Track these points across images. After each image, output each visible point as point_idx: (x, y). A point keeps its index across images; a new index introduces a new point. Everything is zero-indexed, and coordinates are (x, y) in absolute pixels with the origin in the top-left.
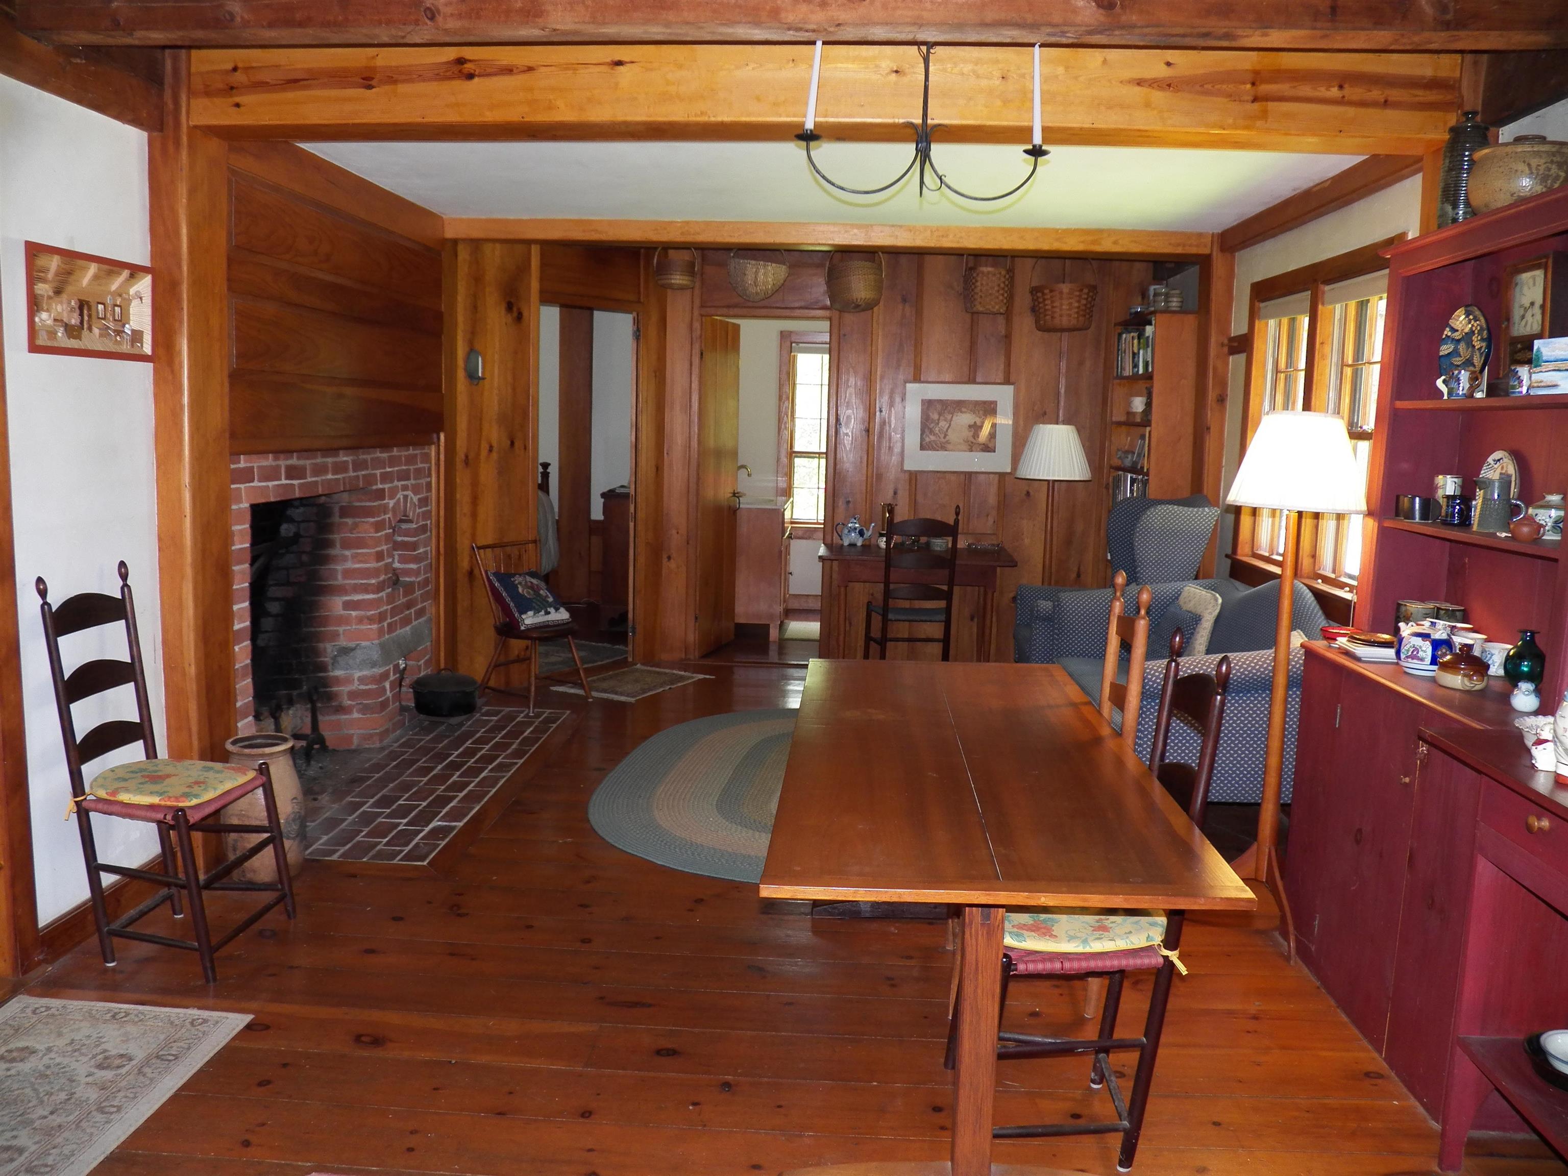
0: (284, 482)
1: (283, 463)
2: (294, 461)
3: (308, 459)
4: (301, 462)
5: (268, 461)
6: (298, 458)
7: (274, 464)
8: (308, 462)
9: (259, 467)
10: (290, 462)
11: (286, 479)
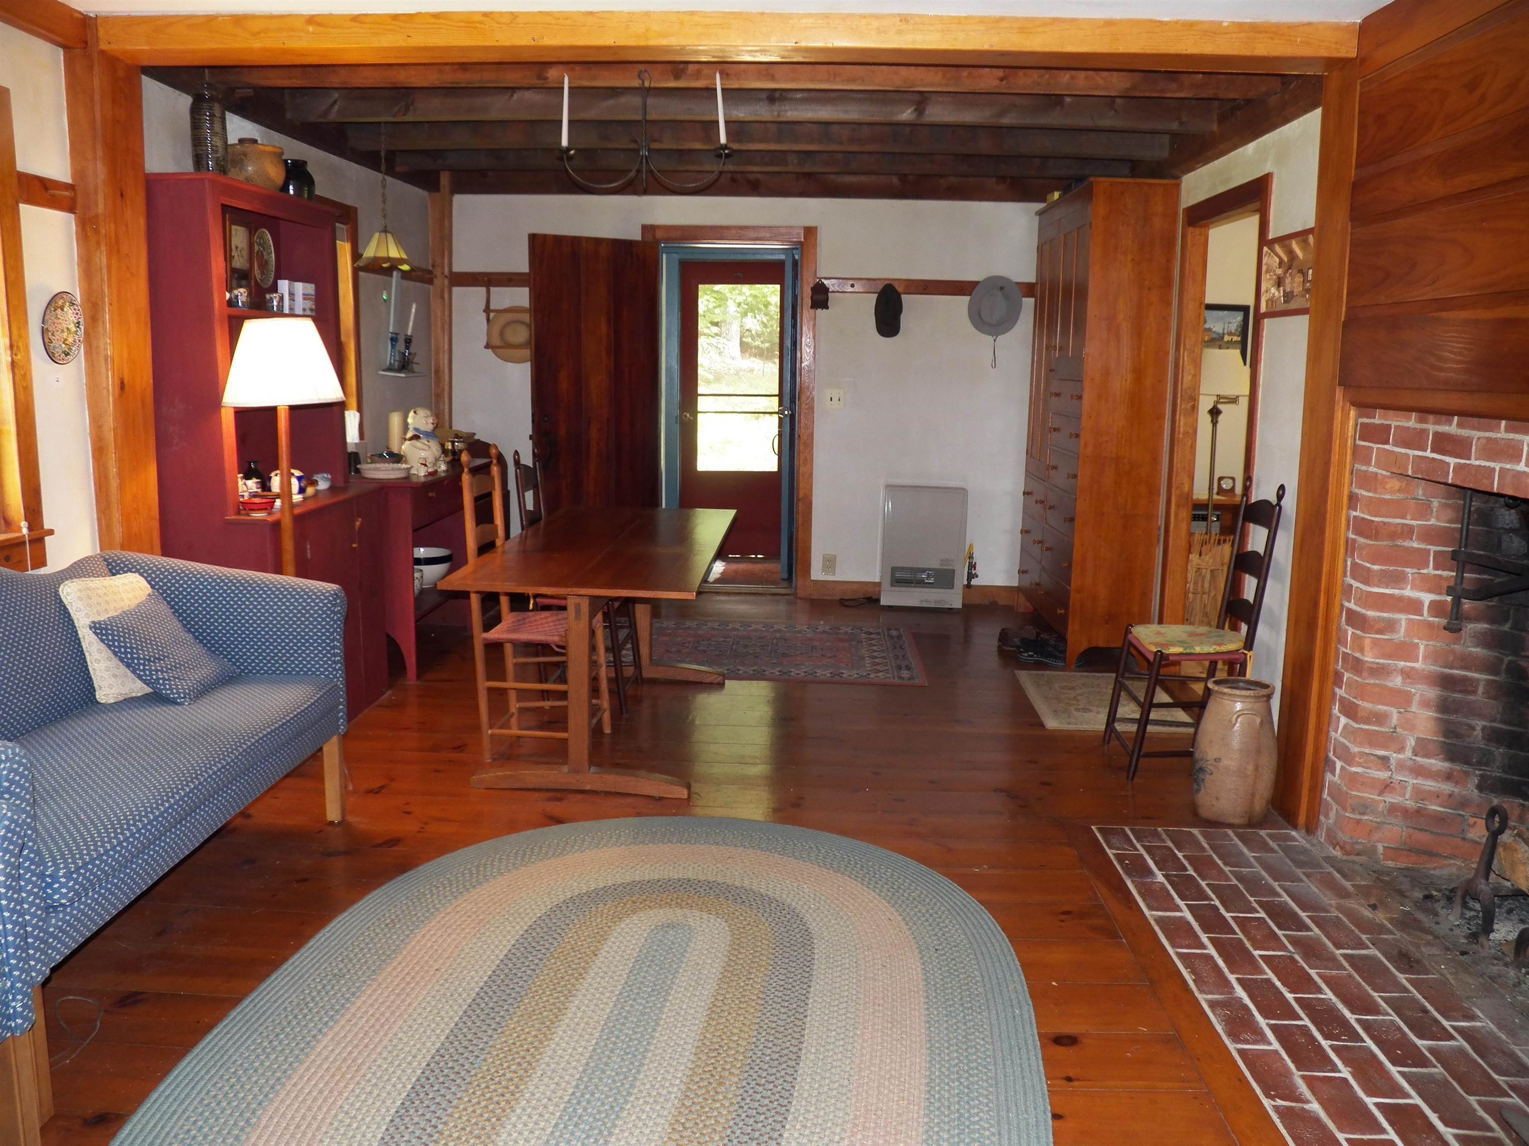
0: (1428, 454)
1: (1432, 428)
2: (1452, 428)
3: (1478, 429)
4: (1465, 433)
5: (1411, 422)
6: (1460, 425)
7: (1419, 426)
8: (1476, 434)
9: (1396, 427)
10: (1444, 429)
11: (1433, 451)
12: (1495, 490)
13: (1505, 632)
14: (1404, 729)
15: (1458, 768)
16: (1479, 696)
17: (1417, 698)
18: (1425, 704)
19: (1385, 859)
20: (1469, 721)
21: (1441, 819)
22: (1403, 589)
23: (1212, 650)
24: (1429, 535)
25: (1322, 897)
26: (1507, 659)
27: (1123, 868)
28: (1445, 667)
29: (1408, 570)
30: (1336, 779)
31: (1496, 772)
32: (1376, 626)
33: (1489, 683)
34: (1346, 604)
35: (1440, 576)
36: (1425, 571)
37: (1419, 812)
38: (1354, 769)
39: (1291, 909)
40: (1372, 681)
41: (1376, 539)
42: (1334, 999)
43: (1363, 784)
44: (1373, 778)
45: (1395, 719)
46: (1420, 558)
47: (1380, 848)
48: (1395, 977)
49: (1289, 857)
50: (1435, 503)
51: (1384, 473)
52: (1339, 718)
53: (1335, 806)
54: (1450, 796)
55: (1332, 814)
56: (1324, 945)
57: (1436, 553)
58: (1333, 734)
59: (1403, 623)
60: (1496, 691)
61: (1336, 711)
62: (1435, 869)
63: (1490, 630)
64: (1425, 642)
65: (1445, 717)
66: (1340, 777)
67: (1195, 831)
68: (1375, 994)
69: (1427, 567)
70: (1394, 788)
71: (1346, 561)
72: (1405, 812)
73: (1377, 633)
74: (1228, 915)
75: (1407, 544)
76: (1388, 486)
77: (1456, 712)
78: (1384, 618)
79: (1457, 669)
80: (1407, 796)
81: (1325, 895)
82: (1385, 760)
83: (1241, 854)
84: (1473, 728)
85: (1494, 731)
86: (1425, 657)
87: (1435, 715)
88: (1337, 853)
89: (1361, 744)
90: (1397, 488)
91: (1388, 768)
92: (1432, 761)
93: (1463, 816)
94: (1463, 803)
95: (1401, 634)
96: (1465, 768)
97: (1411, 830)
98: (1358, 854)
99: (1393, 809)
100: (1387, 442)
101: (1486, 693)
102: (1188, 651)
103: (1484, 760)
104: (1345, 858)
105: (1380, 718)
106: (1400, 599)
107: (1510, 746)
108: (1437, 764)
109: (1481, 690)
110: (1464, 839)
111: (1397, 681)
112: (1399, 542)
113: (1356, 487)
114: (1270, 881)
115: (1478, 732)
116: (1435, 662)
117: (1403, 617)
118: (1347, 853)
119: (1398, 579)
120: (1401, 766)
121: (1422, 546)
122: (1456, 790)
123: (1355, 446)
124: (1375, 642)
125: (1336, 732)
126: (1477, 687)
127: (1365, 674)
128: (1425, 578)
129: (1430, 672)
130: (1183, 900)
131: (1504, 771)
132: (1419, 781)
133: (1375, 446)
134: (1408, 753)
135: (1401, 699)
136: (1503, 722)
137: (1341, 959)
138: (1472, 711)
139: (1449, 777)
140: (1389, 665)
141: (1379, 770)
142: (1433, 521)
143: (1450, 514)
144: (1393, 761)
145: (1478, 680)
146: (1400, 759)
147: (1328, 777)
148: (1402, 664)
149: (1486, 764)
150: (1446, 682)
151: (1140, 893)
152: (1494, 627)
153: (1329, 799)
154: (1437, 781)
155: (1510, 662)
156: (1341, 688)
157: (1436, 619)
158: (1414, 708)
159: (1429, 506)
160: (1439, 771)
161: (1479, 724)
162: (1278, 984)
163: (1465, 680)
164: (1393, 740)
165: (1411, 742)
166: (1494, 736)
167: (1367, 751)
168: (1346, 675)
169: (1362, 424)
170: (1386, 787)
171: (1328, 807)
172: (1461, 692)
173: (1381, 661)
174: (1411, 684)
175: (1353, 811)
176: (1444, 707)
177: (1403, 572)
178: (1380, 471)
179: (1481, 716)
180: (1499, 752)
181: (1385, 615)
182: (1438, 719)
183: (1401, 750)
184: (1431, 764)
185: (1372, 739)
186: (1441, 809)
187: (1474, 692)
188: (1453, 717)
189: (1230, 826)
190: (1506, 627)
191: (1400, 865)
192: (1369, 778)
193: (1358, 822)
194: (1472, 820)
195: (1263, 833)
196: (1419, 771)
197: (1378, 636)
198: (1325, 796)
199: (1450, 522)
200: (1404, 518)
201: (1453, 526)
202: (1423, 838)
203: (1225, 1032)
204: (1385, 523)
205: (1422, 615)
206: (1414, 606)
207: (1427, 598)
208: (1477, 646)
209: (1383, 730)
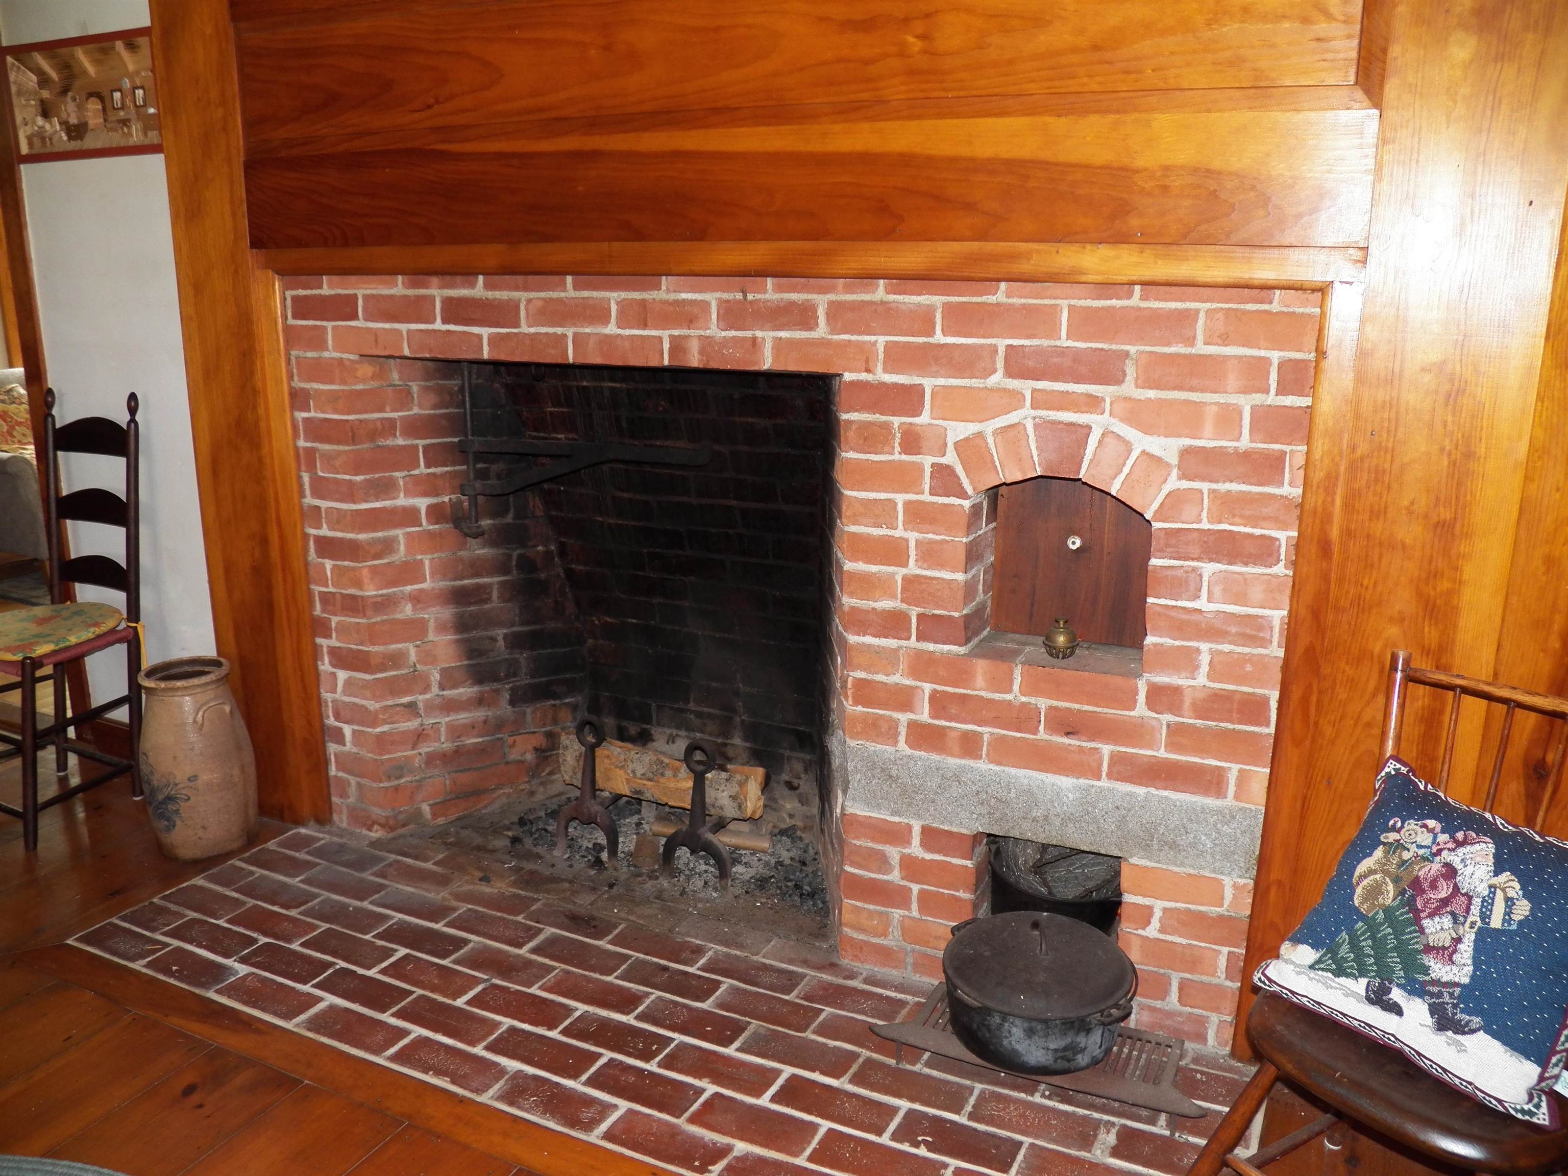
0: (438, 325)
1: (438, 293)
2: (477, 290)
3: (526, 289)
4: (500, 295)
5: (399, 287)
6: (488, 286)
7: (412, 292)
8: (523, 295)
9: (366, 298)
10: (460, 292)
11: (445, 321)
12: (571, 361)
13: (508, 524)
14: (425, 664)
15: (487, 688)
16: (496, 601)
17: (432, 625)
18: (442, 628)
19: (434, 819)
20: (490, 633)
21: (480, 751)
22: (394, 498)
23: (90, 635)
24: (414, 428)
25: (426, 894)
26: (515, 554)
27: (176, 978)
28: (455, 579)
29: (397, 474)
30: (349, 747)
31: (524, 680)
32: (373, 551)
33: (502, 584)
34: (312, 532)
35: (434, 475)
36: (416, 472)
37: (458, 752)
38: (379, 730)
39: (417, 925)
40: (379, 619)
41: (354, 443)
42: (591, 1009)
43: (392, 743)
44: (403, 732)
45: (413, 656)
46: (406, 458)
47: (426, 808)
48: (598, 947)
49: (337, 863)
50: (415, 388)
51: (352, 357)
52: (334, 675)
53: (353, 780)
54: (485, 722)
55: (353, 790)
56: (500, 951)
57: (425, 448)
58: (326, 696)
59: (402, 539)
60: (512, 591)
61: (325, 666)
62: (485, 807)
63: (494, 525)
64: (429, 556)
65: (465, 636)
66: (355, 744)
67: (199, 881)
68: (609, 979)
69: (418, 466)
70: (428, 735)
71: (300, 478)
72: (444, 758)
73: (374, 558)
74: (372, 973)
75: (390, 442)
76: (359, 374)
77: (475, 627)
78: (379, 539)
79: (468, 578)
80: (443, 739)
81: (427, 890)
82: (412, 707)
83: (284, 885)
84: (493, 639)
85: (516, 635)
86: (432, 574)
87: (454, 637)
88: (377, 834)
89: (382, 698)
90: (370, 374)
91: (418, 715)
92: (462, 690)
93: (501, 739)
94: (499, 725)
95: (401, 553)
96: (495, 686)
97: (454, 775)
98: (404, 826)
99: (431, 759)
100: (354, 317)
101: (502, 598)
102: (62, 645)
103: (512, 670)
104: (391, 835)
105: (395, 660)
106: (393, 511)
107: (532, 648)
108: (466, 691)
109: (495, 595)
110: (507, 763)
111: (407, 611)
112: (382, 442)
113: (302, 379)
114: (357, 903)
115: (501, 643)
116: (444, 577)
117: (399, 533)
118: (392, 829)
119: (386, 488)
120: (430, 707)
121: (409, 442)
122: (490, 713)
123: (287, 329)
124: (374, 570)
125: (334, 691)
126: (490, 593)
127: (369, 612)
128: (417, 479)
129: (441, 589)
130: (305, 983)
131: (533, 677)
132: (453, 717)
133: (329, 325)
134: (435, 690)
135: (416, 629)
136: (522, 624)
137: (534, 957)
138: (491, 621)
139: (480, 701)
140: (394, 593)
141: (409, 720)
142: (416, 410)
143: (432, 398)
144: (421, 705)
145: (490, 586)
146: (427, 700)
147: (332, 748)
148: (409, 588)
149: (515, 675)
150: (459, 597)
151: (245, 1003)
152: (497, 521)
153: (340, 774)
154: (470, 711)
155: (520, 557)
156: (328, 636)
157: (437, 527)
158: (431, 636)
159: (409, 393)
160: (469, 699)
161: (500, 633)
162: (526, 1027)
163: (479, 587)
164: (415, 681)
165: (436, 676)
166: (515, 642)
167: (390, 703)
168: (334, 620)
169: (294, 298)
170: (419, 736)
171: (343, 785)
172: (475, 603)
173: (385, 591)
174: (422, 609)
175: (389, 778)
176: (462, 625)
177: (391, 478)
178: (345, 356)
179: (501, 624)
180: (523, 657)
181: (380, 534)
182: (457, 641)
183: (427, 689)
184: (460, 694)
185: (392, 687)
186: (480, 740)
187: (488, 600)
188: (473, 634)
189: (230, 855)
190: (509, 518)
191: (452, 818)
192: (398, 733)
193: (396, 789)
194: (510, 740)
195: (272, 845)
196: (449, 706)
197: (376, 562)
198: (333, 771)
199: (435, 407)
200: (381, 410)
201: (438, 412)
202: (466, 778)
203: (562, 1125)
204: (361, 421)
205: (420, 525)
206: (409, 516)
207: (422, 503)
208: (484, 547)
209: (403, 672)
